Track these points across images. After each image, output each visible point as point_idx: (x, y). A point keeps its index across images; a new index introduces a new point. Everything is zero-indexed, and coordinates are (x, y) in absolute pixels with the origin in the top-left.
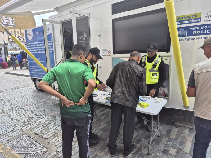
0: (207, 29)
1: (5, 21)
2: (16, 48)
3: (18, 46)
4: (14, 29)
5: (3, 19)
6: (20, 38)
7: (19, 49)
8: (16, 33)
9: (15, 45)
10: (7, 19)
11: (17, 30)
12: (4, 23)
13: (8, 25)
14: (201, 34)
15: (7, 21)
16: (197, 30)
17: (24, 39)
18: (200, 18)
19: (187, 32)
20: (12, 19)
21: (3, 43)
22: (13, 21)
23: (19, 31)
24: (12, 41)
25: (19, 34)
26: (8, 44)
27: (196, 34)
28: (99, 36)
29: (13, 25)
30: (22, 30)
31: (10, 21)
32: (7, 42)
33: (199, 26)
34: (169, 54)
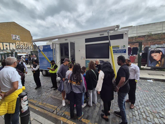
0: (121, 51)
1: (14, 37)
2: (20, 52)
3: (22, 51)
4: (19, 41)
5: (13, 36)
6: (23, 46)
7: (22, 53)
8: (21, 44)
9: (19, 50)
10: (15, 36)
11: (21, 42)
12: (13, 38)
13: (16, 39)
14: (119, 53)
15: (15, 37)
16: (118, 51)
17: (25, 47)
18: (119, 47)
19: (115, 52)
20: (18, 36)
21: (12, 49)
22: (19, 37)
23: (23, 43)
24: (18, 48)
25: (23, 45)
26: (15, 50)
27: (118, 53)
28: (79, 51)
29: (19, 39)
30: (24, 42)
31: (17, 37)
32: (15, 48)
33: (119, 50)
34: (109, 59)
